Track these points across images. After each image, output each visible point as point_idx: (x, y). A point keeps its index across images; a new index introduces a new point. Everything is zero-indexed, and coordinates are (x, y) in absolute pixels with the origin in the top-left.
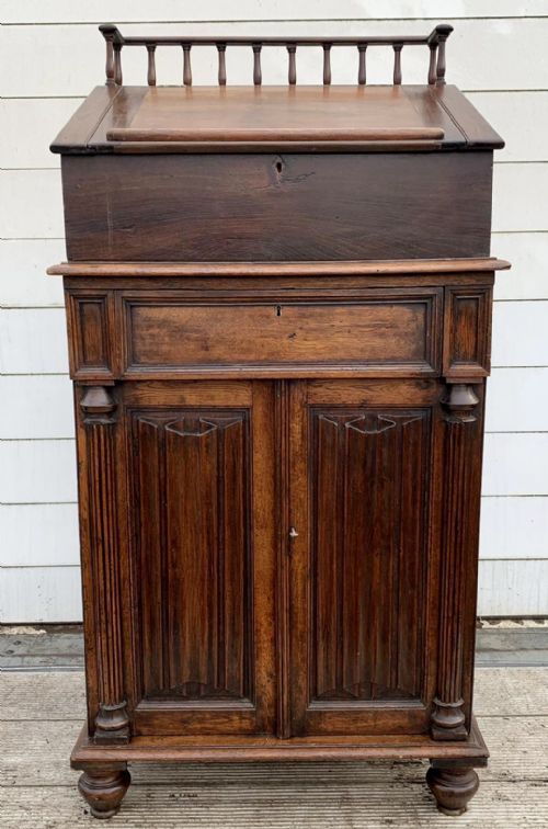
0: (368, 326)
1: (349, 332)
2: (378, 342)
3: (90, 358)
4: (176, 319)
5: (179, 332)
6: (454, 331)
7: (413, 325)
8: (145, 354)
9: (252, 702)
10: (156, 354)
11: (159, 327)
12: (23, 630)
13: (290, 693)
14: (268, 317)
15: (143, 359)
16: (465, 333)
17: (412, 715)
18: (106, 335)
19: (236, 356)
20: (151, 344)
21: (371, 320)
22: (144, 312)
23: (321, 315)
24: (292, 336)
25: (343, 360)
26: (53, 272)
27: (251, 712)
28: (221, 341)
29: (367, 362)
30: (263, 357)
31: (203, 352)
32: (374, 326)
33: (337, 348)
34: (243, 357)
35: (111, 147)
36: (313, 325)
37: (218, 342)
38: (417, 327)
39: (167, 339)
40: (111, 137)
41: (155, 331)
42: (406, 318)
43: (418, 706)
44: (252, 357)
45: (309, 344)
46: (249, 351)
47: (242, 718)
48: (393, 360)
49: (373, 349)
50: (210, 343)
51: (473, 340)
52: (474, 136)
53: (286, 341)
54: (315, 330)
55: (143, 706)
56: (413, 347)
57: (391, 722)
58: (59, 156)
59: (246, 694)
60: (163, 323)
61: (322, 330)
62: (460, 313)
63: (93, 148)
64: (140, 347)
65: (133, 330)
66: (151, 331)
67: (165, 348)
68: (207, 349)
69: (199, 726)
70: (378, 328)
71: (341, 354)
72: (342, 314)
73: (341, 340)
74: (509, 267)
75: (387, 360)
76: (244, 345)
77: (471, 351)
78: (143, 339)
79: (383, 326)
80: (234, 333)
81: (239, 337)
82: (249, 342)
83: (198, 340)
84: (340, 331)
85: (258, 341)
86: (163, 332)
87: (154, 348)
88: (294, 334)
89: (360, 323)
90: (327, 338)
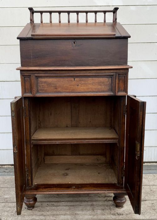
0: (97, 83)
1: (92, 84)
2: (100, 87)
3: (27, 91)
4: (48, 81)
5: (49, 84)
6: (119, 84)
7: (108, 83)
8: (41, 90)
10: (43, 90)
11: (44, 83)
12: (8, 166)
14: (72, 81)
15: (40, 91)
16: (122, 85)
18: (31, 85)
19: (64, 91)
21: (98, 81)
22: (40, 79)
23: (85, 80)
25: (91, 91)
26: (17, 69)
28: (60, 87)
29: (97, 92)
30: (71, 91)
33: (89, 88)
34: (65, 91)
35: (32, 38)
36: (83, 82)
38: (110, 83)
39: (46, 86)
40: (32, 35)
41: (43, 84)
42: (106, 81)
44: (68, 91)
45: (82, 87)
48: (104, 91)
49: (98, 88)
50: (57, 87)
51: (123, 86)
52: (123, 35)
53: (76, 87)
54: (83, 84)
56: (108, 88)
58: (19, 40)
60: (45, 82)
61: (85, 84)
62: (120, 79)
63: (28, 38)
64: (39, 88)
65: (37, 84)
66: (42, 84)
67: (45, 89)
68: (56, 89)
70: (100, 83)
71: (90, 90)
72: (91, 80)
73: (90, 86)
74: (132, 68)
75: (102, 91)
76: (66, 88)
77: (123, 89)
78: (40, 86)
79: (101, 83)
80: (63, 85)
81: (64, 86)
82: (67, 87)
83: (54, 86)
84: (90, 84)
85: (69, 87)
86: (45, 84)
87: (43, 89)
88: (78, 85)
89: (95, 82)
90: (87, 86)
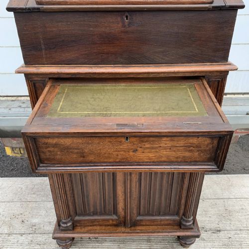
0: (182, 147)
1: (170, 149)
2: (187, 154)
4: (63, 143)
7: (211, 146)
8: (48, 159)
10: (54, 159)
11: (53, 147)
13: (130, 215)
14: (121, 142)
15: (46, 162)
17: (174, 220)
20: (50, 155)
21: (185, 144)
24: (135, 151)
25: (165, 162)
27: (116, 220)
28: (91, 153)
31: (82, 158)
33: (162, 157)
34: (106, 160)
36: (147, 146)
38: (213, 147)
39: (59, 153)
41: (52, 149)
42: (206, 143)
43: (176, 218)
44: (111, 160)
45: (145, 154)
46: (109, 158)
49: (184, 157)
50: (85, 154)
53: (131, 153)
55: (77, 218)
56: (208, 156)
59: (114, 214)
60: (55, 145)
61: (153, 148)
64: (43, 156)
65: (37, 148)
66: (49, 149)
67: (58, 157)
68: (84, 157)
69: (97, 223)
70: (188, 148)
71: (163, 159)
72: (167, 140)
73: (165, 153)
75: (191, 162)
76: (106, 155)
78: (44, 153)
79: (192, 146)
80: (100, 150)
81: (103, 152)
82: (109, 154)
83: (77, 153)
84: (165, 148)
85: (114, 153)
86: (56, 149)
87: (52, 157)
88: (137, 150)
89: (177, 145)
90: (157, 152)
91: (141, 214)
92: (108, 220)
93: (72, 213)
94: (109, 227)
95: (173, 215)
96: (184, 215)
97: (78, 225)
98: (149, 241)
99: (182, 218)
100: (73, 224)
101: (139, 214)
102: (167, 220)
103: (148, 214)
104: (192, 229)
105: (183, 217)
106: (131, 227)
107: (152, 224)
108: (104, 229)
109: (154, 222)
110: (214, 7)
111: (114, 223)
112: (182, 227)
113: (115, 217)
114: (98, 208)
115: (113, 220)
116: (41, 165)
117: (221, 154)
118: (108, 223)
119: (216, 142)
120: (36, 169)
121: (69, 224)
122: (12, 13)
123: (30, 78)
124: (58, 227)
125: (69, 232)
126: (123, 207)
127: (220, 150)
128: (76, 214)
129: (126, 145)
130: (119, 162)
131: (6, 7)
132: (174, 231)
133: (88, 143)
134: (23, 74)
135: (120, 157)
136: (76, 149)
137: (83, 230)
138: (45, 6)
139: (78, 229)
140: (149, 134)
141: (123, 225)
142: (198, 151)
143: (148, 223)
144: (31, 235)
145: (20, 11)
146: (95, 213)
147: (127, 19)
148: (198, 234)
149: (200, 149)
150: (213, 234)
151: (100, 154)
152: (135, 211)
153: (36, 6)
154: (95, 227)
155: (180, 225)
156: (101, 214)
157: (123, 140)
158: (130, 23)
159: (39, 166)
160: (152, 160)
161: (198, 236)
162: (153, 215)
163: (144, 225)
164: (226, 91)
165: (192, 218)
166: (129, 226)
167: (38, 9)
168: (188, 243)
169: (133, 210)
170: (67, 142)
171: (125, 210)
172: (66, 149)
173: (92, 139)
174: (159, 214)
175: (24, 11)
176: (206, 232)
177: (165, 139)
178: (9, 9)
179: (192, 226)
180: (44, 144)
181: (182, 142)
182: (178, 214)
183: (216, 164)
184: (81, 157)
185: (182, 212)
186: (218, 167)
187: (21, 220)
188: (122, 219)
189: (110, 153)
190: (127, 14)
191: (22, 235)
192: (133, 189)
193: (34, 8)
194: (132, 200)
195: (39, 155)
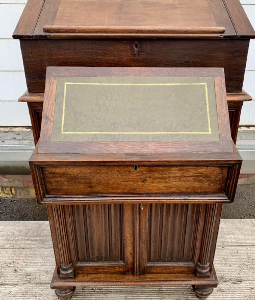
0: (192, 177)
1: (180, 179)
2: (197, 184)
4: (71, 173)
7: (221, 176)
8: (54, 190)
9: (124, 262)
10: (60, 190)
11: (60, 177)
13: (139, 261)
14: (129, 171)
15: (52, 193)
17: (188, 267)
20: (56, 185)
21: (194, 173)
23: (162, 171)
24: (144, 181)
25: (174, 193)
27: (123, 266)
28: (99, 183)
31: (89, 189)
32: (195, 176)
33: (172, 187)
34: (114, 191)
36: (157, 175)
37: (98, 184)
39: (66, 183)
41: (59, 179)
42: (216, 173)
43: (191, 264)
44: (119, 191)
45: (155, 185)
46: (117, 188)
47: (119, 268)
48: (205, 193)
49: (193, 187)
50: (93, 185)
52: (241, 33)
53: (140, 183)
55: (79, 264)
56: (219, 186)
57: (179, 270)
59: (121, 259)
60: (63, 175)
61: (162, 178)
64: (49, 186)
65: (44, 178)
66: (55, 179)
67: (65, 187)
68: (91, 187)
69: (102, 270)
70: (197, 177)
71: (173, 190)
72: (176, 170)
73: (174, 183)
75: (201, 193)
76: (115, 186)
78: (50, 183)
79: (201, 176)
80: (108, 180)
81: (111, 182)
82: (118, 184)
83: (85, 183)
84: (174, 178)
85: (123, 183)
86: (63, 179)
87: (58, 187)
88: (146, 180)
89: (187, 175)
90: (166, 182)
91: (151, 260)
92: (114, 267)
93: (74, 258)
94: (115, 275)
95: (188, 261)
96: (200, 260)
97: (80, 272)
98: (160, 292)
99: (197, 264)
100: (74, 271)
101: (149, 260)
102: (181, 267)
103: (159, 260)
104: (209, 277)
105: (199, 263)
106: (140, 275)
107: (164, 271)
108: (110, 278)
109: (166, 269)
110: (225, 37)
111: (121, 270)
112: (198, 275)
113: (121, 263)
114: (103, 252)
115: (119, 267)
116: (47, 196)
117: (231, 184)
118: (114, 271)
119: (225, 171)
120: (42, 200)
121: (70, 271)
122: (18, 40)
123: (34, 107)
124: (57, 275)
125: (70, 280)
126: (131, 251)
127: (230, 180)
128: (78, 260)
129: (135, 174)
130: (128, 193)
131: (12, 35)
132: (189, 279)
133: (97, 173)
134: (26, 103)
135: (128, 187)
136: (83, 179)
137: (86, 278)
138: (52, 34)
139: (80, 277)
140: (158, 163)
141: (130, 273)
142: (208, 181)
143: (159, 271)
144: (25, 286)
145: (26, 38)
146: (99, 259)
147: (136, 47)
148: (216, 282)
149: (210, 178)
150: (233, 285)
151: (108, 183)
152: (144, 257)
153: (43, 34)
154: (99, 275)
155: (195, 273)
156: (107, 260)
157: (132, 169)
158: (139, 52)
159: (44, 197)
160: (162, 191)
161: (215, 286)
162: (164, 261)
163: (154, 273)
164: (240, 123)
165: (208, 264)
166: (138, 274)
167: (46, 36)
168: (204, 293)
169: (142, 254)
170: (75, 171)
171: (133, 254)
172: (73, 179)
173: (100, 168)
174: (171, 260)
175: (31, 39)
176: (225, 283)
177: (174, 168)
178: (15, 37)
179: (209, 274)
180: (51, 173)
181: (191, 172)
182: (192, 260)
183: (227, 195)
184: (89, 187)
185: (197, 257)
186: (229, 199)
187: (13, 269)
188: (130, 266)
189: (119, 182)
190: (136, 42)
191: (15, 285)
192: (143, 231)
193: (41, 36)
194: (141, 243)
195: (46, 186)
